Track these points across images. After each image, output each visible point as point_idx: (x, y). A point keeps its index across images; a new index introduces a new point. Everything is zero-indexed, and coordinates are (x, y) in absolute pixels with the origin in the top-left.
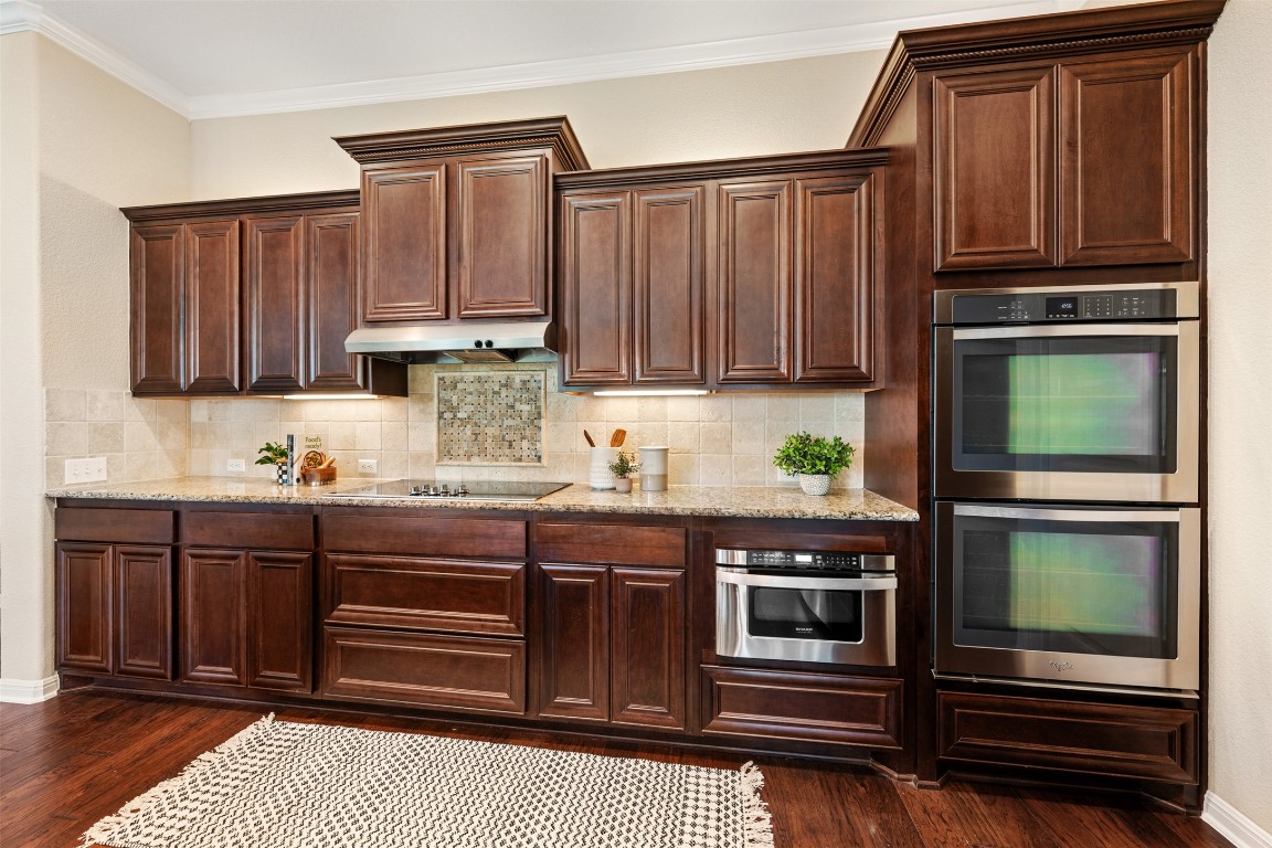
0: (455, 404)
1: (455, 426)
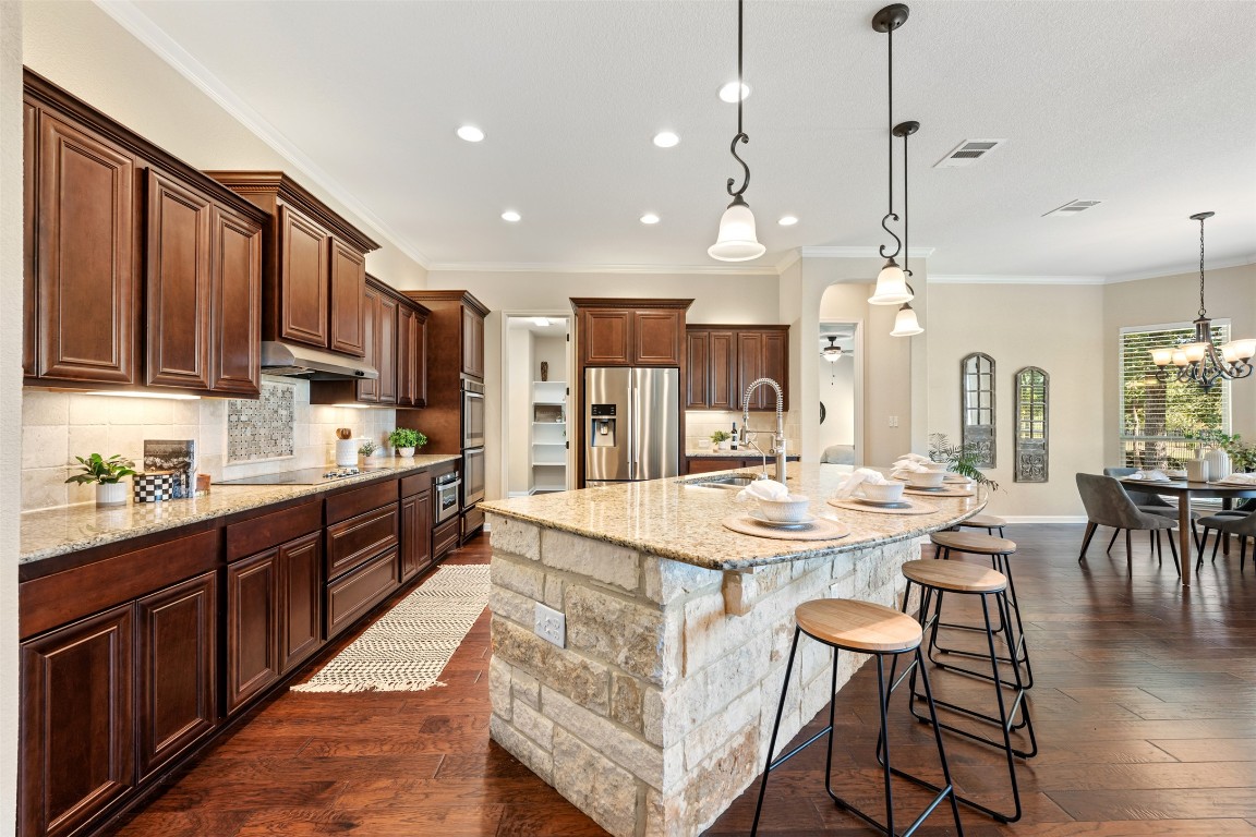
0: (239, 408)
1: (239, 427)
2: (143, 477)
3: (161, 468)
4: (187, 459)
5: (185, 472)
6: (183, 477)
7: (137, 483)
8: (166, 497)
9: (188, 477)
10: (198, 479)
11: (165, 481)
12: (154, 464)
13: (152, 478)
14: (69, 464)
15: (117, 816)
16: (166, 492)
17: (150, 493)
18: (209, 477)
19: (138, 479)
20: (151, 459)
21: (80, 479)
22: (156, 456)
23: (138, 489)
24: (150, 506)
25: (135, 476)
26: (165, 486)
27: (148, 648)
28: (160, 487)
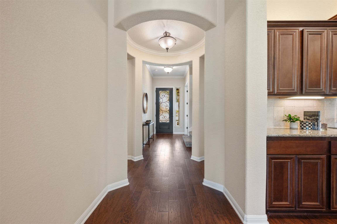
2: (302, 122)
3: (309, 120)
4: (317, 117)
5: (317, 122)
6: (316, 123)
7: (301, 123)
8: (310, 128)
9: (318, 123)
10: (322, 124)
11: (310, 124)
12: (307, 119)
13: (305, 122)
14: (284, 117)
15: (291, 214)
16: (310, 127)
17: (305, 127)
18: (327, 124)
19: (301, 122)
20: (306, 117)
21: (286, 120)
22: (307, 116)
23: (301, 125)
24: (305, 131)
25: (300, 121)
26: (310, 125)
27: (300, 171)
28: (308, 125)
